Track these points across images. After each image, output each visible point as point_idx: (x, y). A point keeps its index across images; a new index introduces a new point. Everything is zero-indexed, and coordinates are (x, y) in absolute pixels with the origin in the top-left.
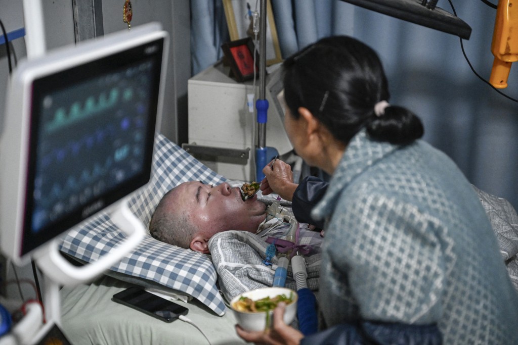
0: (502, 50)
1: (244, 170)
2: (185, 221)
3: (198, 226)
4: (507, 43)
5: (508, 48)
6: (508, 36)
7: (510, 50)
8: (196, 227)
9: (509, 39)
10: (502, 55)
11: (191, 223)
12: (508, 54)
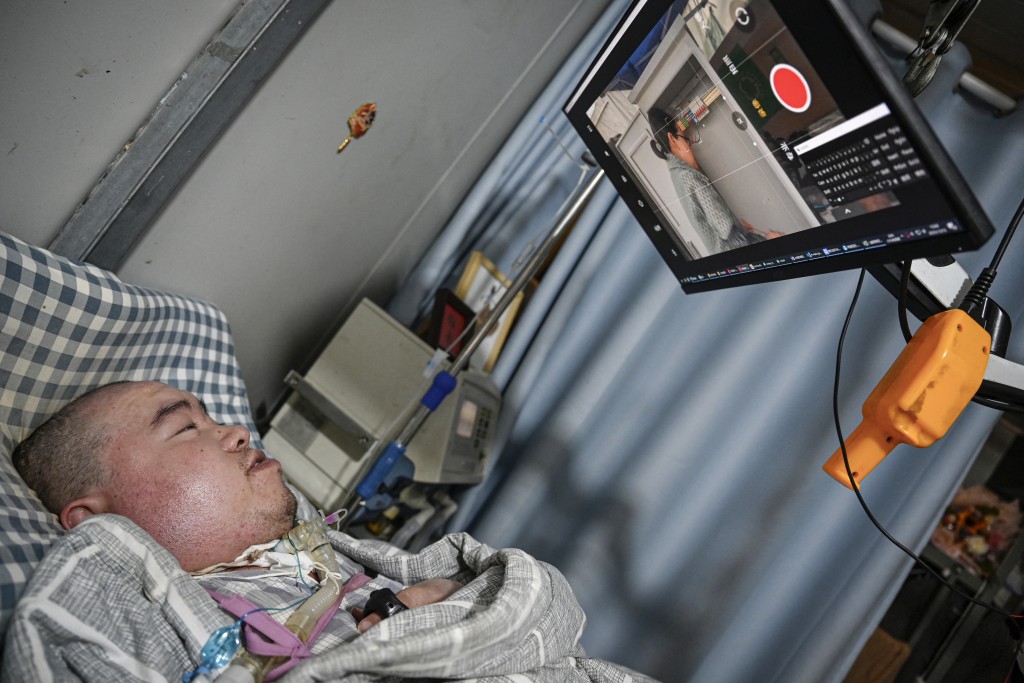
0: (907, 402)
1: (346, 465)
2: (95, 444)
3: (113, 474)
4: (924, 392)
5: (919, 403)
6: (932, 380)
7: (920, 409)
8: (109, 473)
9: (931, 385)
10: (900, 410)
11: (104, 457)
12: (911, 416)
